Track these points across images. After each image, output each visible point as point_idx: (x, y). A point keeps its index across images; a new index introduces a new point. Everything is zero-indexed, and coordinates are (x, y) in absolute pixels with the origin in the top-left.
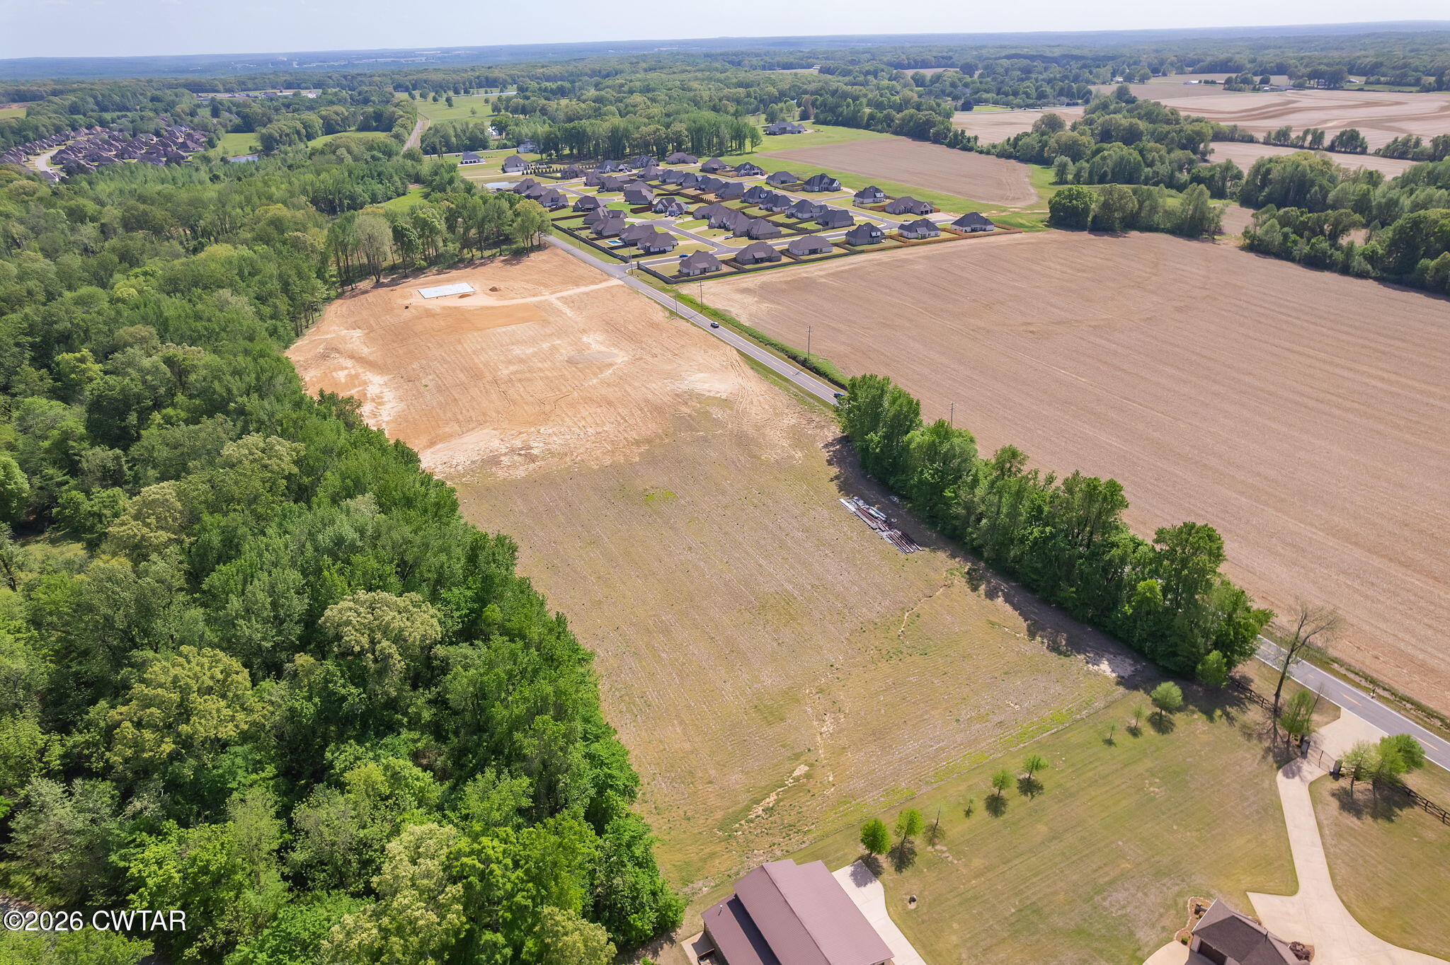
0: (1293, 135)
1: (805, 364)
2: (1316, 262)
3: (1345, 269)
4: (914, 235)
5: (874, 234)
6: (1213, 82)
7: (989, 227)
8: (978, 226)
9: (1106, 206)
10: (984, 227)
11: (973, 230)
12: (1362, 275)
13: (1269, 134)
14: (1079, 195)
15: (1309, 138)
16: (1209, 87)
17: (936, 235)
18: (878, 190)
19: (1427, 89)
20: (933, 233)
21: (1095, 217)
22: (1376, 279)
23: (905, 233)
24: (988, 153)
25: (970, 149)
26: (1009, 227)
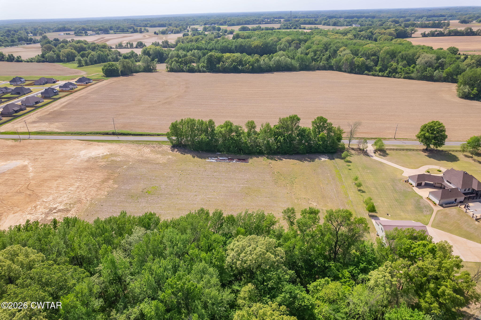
0: (124, 45)
1: (114, 134)
2: (192, 71)
3: (200, 71)
4: (69, 89)
5: (55, 91)
6: (69, 34)
7: (91, 81)
8: (87, 81)
9: (124, 66)
10: (89, 81)
11: (87, 83)
12: (204, 72)
13: (116, 45)
14: (113, 65)
15: (129, 45)
16: (68, 35)
17: (77, 88)
18: (21, 78)
19: (132, 32)
20: (75, 87)
21: (121, 71)
22: (208, 72)
23: (64, 89)
24: (32, 62)
25: (21, 61)
26: (98, 80)
